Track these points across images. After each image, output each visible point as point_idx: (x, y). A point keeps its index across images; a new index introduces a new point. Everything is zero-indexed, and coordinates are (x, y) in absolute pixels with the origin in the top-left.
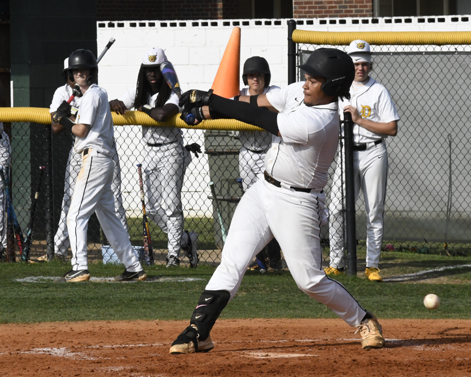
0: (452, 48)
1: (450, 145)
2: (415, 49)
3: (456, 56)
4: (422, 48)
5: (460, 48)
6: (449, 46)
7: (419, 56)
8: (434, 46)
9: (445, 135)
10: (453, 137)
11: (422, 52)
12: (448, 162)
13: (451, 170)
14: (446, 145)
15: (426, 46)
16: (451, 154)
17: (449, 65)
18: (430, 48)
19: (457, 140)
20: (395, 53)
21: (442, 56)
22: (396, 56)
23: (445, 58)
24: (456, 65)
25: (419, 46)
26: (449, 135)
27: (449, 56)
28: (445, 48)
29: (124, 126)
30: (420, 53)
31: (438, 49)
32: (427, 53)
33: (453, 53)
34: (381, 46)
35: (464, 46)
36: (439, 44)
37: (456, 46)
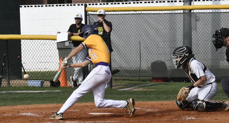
0: (140, 12)
1: (140, 45)
2: (127, 13)
3: (141, 15)
4: (130, 12)
5: (143, 12)
6: (139, 11)
7: (129, 15)
9: (138, 41)
10: (141, 42)
11: (130, 14)
12: (139, 50)
13: (140, 53)
14: (138, 45)
15: (131, 12)
16: (140, 47)
17: (139, 18)
18: (132, 12)
19: (142, 43)
20: (121, 14)
21: (136, 15)
22: (121, 15)
23: (138, 16)
24: (141, 18)
25: (129, 12)
26: (139, 41)
27: (139, 15)
28: (137, 12)
29: (33, 40)
30: (129, 14)
31: (135, 12)
32: (131, 14)
34: (116, 12)
35: (144, 11)
36: (135, 11)
37: (141, 12)
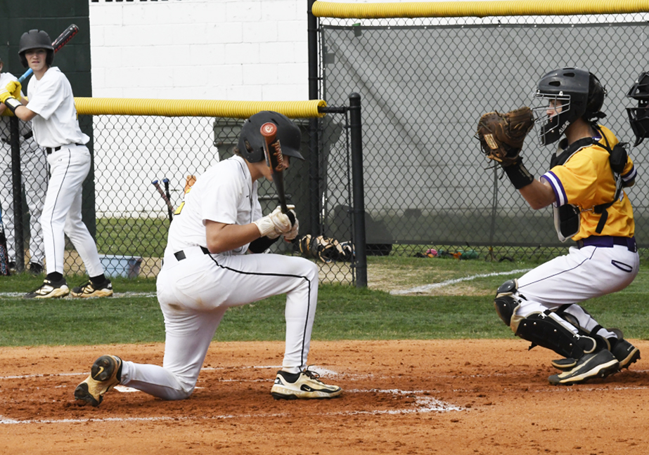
0: (495, 20)
2: (452, 21)
3: (500, 29)
4: (461, 21)
5: (504, 20)
6: (491, 18)
7: (457, 30)
8: (474, 18)
11: (461, 25)
15: (465, 18)
17: (492, 40)
18: (470, 21)
20: (429, 27)
21: (483, 29)
22: (431, 31)
23: (487, 32)
24: (500, 40)
25: (457, 18)
27: (491, 29)
28: (487, 20)
30: (458, 26)
31: (478, 21)
32: (466, 26)
33: (496, 26)
34: (414, 19)
35: (508, 17)
36: (480, 16)
37: (499, 18)
